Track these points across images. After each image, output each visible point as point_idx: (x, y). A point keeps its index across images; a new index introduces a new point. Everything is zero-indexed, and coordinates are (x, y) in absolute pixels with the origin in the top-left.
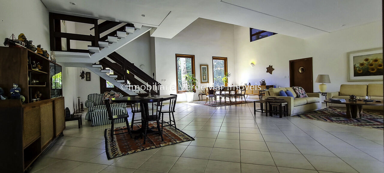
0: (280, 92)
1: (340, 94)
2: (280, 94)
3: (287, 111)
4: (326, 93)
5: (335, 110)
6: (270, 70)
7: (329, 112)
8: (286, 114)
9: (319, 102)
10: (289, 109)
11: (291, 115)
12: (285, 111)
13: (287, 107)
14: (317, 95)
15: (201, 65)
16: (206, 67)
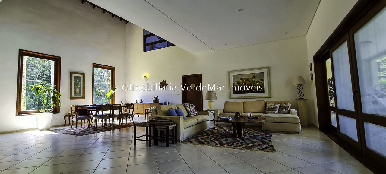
0: (169, 110)
1: (225, 111)
2: (169, 113)
3: (176, 136)
4: (214, 110)
5: (222, 128)
6: (164, 84)
7: (217, 132)
8: (175, 139)
9: (208, 121)
10: (178, 133)
11: (181, 141)
12: (173, 136)
13: (176, 130)
14: (206, 113)
15: (71, 73)
16: (81, 76)
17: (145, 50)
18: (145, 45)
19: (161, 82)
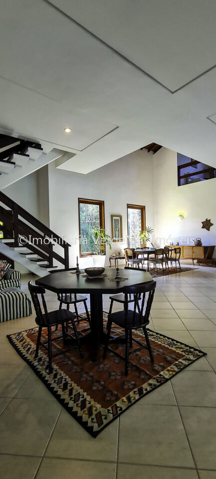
6: (207, 225)
15: (112, 216)
16: (119, 218)
17: (179, 184)
18: (179, 178)
19: (204, 222)
